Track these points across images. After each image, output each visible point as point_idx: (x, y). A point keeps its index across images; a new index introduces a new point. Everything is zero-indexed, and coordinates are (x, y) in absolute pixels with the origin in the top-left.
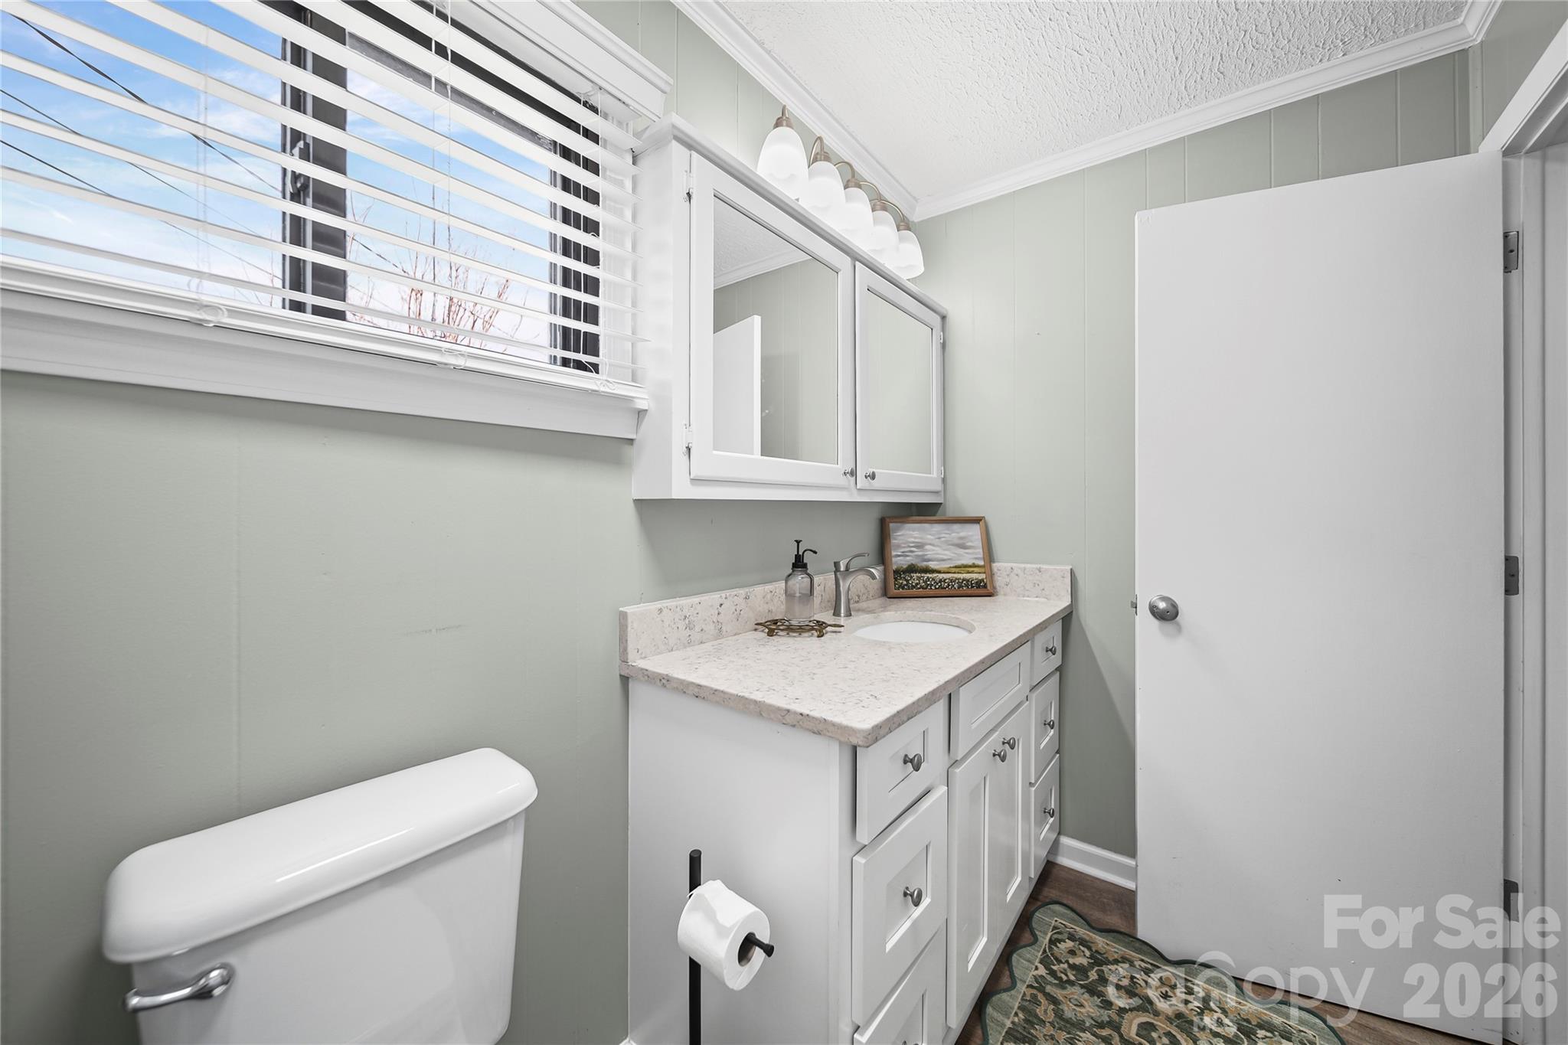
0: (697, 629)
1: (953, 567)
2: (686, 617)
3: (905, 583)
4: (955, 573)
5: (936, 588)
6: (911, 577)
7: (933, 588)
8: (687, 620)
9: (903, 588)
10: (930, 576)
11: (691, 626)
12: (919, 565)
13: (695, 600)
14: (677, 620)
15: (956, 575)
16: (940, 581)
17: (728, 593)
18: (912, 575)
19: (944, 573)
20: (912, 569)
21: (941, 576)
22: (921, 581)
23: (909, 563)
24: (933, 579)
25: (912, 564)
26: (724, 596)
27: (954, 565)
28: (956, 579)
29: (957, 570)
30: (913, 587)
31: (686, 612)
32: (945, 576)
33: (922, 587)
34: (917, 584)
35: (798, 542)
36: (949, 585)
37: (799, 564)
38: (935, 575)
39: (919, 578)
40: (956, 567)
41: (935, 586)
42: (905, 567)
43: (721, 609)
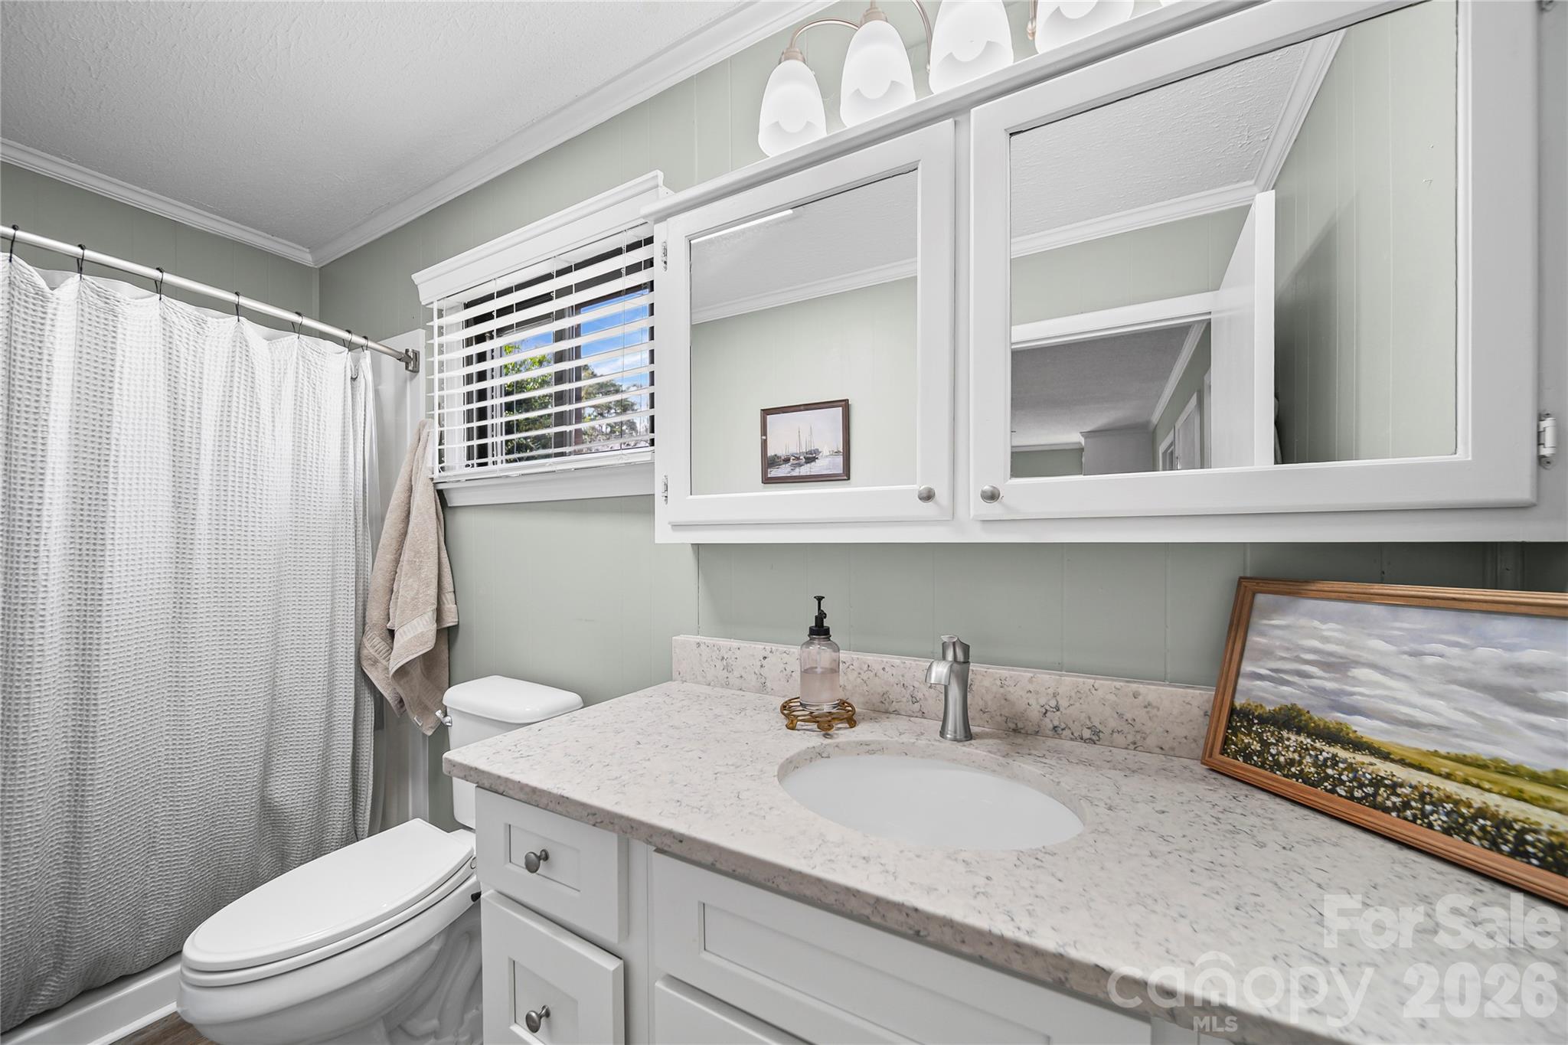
0: (736, 674)
1: (1447, 757)
2: (723, 658)
3: (1256, 746)
4: (1448, 776)
5: (1352, 798)
6: (1280, 739)
7: (1341, 791)
8: (725, 662)
9: (1248, 758)
10: (1342, 754)
11: (730, 669)
12: (1316, 715)
13: (735, 644)
14: (714, 658)
15: (1451, 787)
16: (1377, 782)
17: (774, 647)
18: (1285, 733)
19: (1403, 762)
20: (1289, 719)
21: (1384, 768)
22: (1308, 759)
23: (1284, 702)
24: (1351, 768)
25: (1293, 707)
26: (768, 648)
27: (1453, 751)
28: (1448, 798)
29: (1462, 771)
30: (1277, 765)
31: (723, 653)
32: (1401, 773)
33: (1302, 776)
34: (1291, 763)
35: (820, 599)
36: (1406, 805)
37: (820, 630)
38: (1359, 758)
39: (1303, 750)
40: (1461, 760)
41: (1351, 791)
42: (1269, 708)
43: (764, 662)
